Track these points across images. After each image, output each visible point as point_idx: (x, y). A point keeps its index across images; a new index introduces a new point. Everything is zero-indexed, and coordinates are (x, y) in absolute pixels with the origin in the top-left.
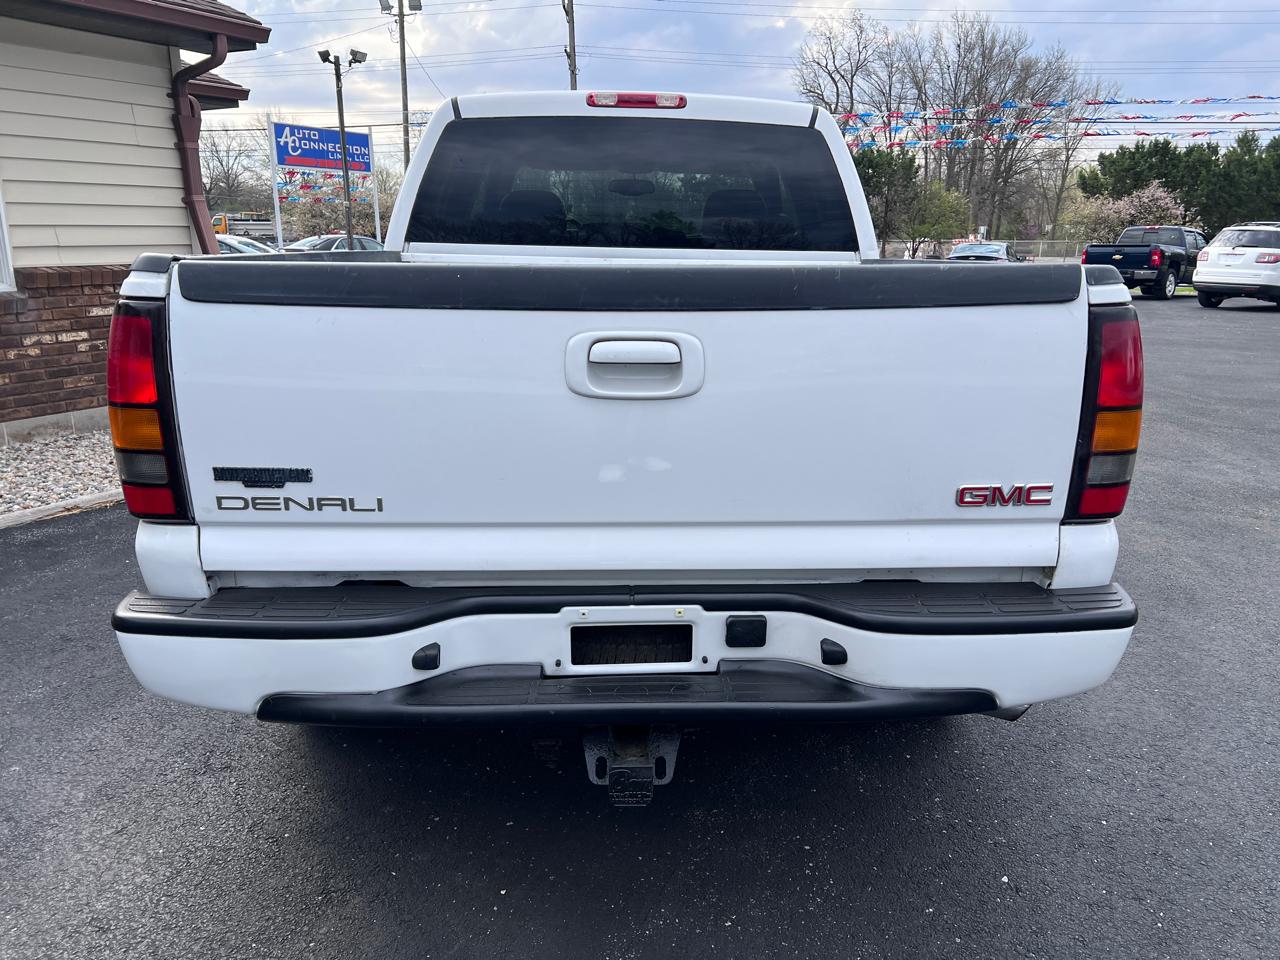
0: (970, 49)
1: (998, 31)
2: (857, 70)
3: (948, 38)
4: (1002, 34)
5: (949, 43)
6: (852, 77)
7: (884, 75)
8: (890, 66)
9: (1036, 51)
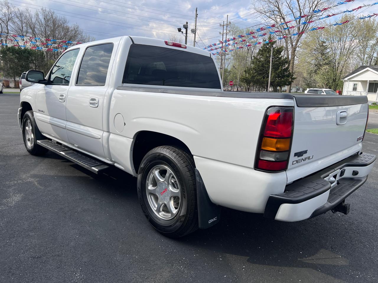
0: (48, 21)
1: (57, 17)
2: (9, 20)
3: (41, 16)
4: (59, 18)
5: (41, 17)
6: (7, 22)
7: (19, 23)
8: (21, 21)
9: (71, 25)
